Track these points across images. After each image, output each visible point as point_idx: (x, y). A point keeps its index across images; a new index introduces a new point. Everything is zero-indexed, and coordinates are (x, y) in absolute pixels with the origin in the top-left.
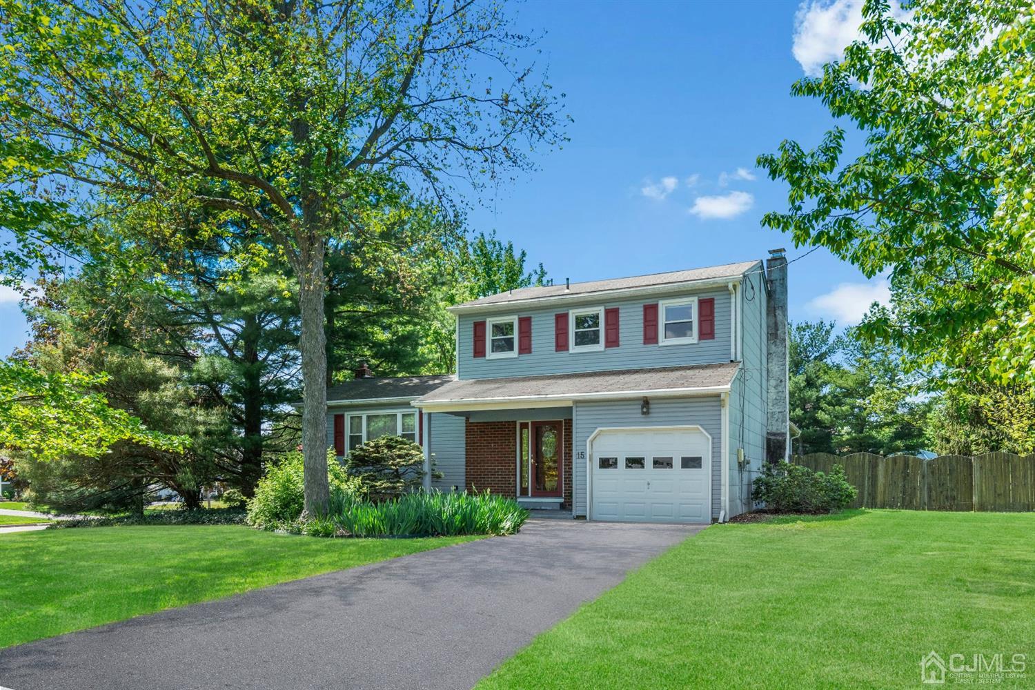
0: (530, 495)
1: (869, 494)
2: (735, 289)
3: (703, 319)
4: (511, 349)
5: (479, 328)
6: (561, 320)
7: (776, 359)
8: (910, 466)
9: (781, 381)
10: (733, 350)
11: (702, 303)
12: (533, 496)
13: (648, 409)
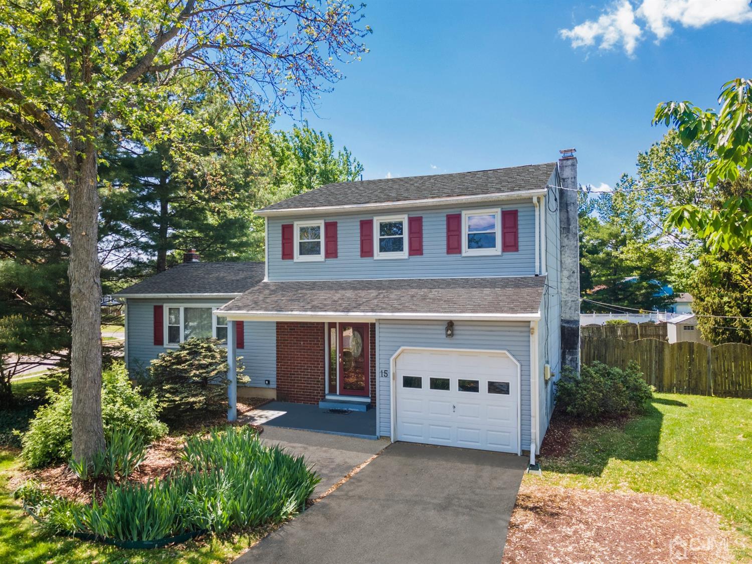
0: (338, 393)
1: (657, 377)
2: (539, 202)
3: (506, 231)
4: (318, 253)
5: (287, 231)
6: (366, 226)
7: (568, 251)
8: (695, 352)
9: (574, 272)
10: (537, 264)
11: (505, 214)
12: (341, 394)
13: (452, 331)
